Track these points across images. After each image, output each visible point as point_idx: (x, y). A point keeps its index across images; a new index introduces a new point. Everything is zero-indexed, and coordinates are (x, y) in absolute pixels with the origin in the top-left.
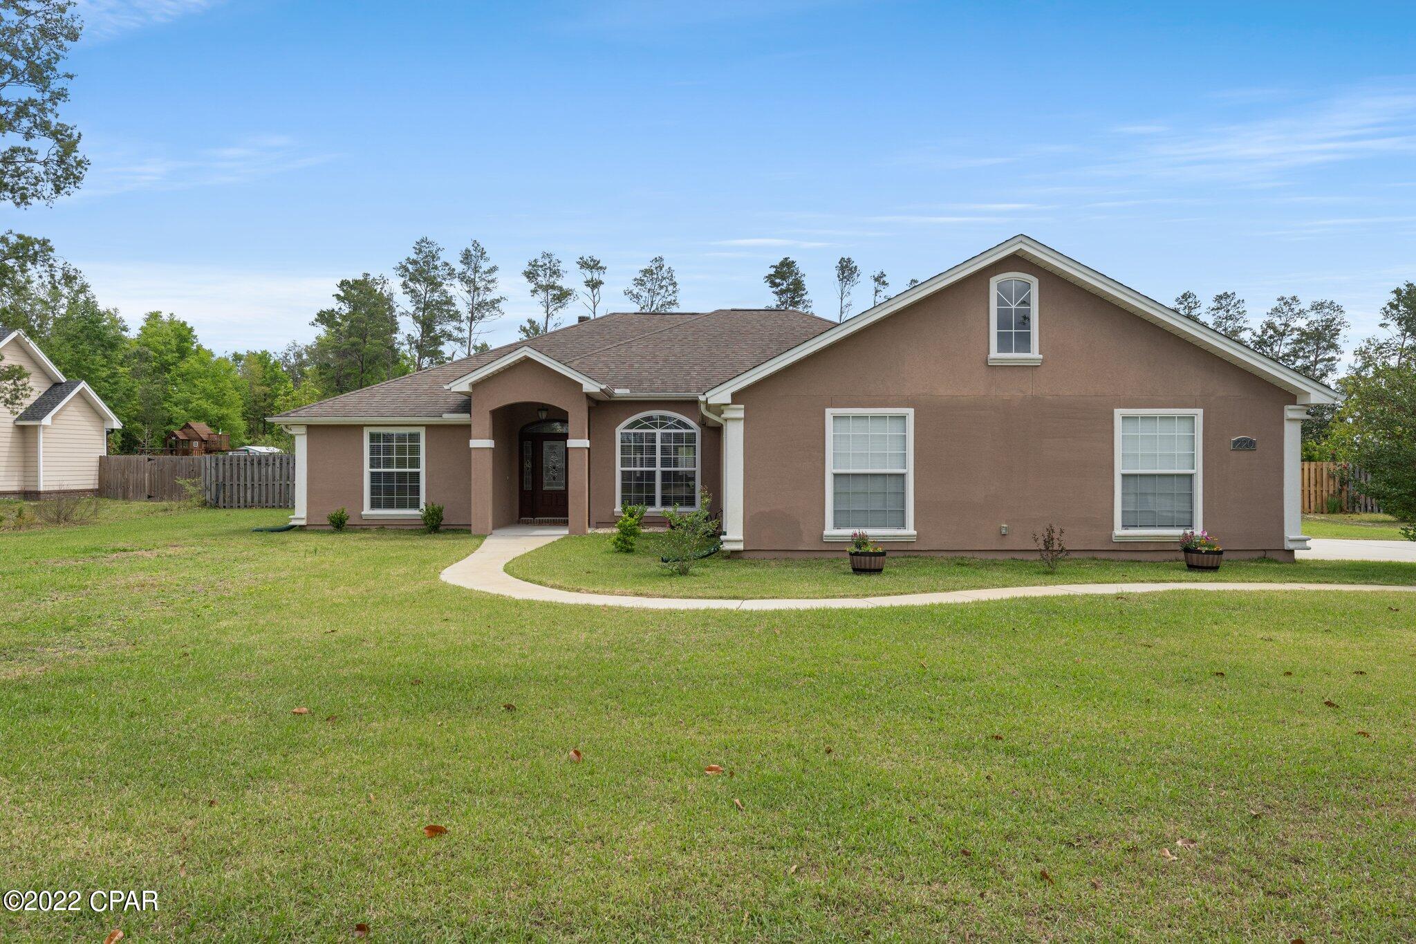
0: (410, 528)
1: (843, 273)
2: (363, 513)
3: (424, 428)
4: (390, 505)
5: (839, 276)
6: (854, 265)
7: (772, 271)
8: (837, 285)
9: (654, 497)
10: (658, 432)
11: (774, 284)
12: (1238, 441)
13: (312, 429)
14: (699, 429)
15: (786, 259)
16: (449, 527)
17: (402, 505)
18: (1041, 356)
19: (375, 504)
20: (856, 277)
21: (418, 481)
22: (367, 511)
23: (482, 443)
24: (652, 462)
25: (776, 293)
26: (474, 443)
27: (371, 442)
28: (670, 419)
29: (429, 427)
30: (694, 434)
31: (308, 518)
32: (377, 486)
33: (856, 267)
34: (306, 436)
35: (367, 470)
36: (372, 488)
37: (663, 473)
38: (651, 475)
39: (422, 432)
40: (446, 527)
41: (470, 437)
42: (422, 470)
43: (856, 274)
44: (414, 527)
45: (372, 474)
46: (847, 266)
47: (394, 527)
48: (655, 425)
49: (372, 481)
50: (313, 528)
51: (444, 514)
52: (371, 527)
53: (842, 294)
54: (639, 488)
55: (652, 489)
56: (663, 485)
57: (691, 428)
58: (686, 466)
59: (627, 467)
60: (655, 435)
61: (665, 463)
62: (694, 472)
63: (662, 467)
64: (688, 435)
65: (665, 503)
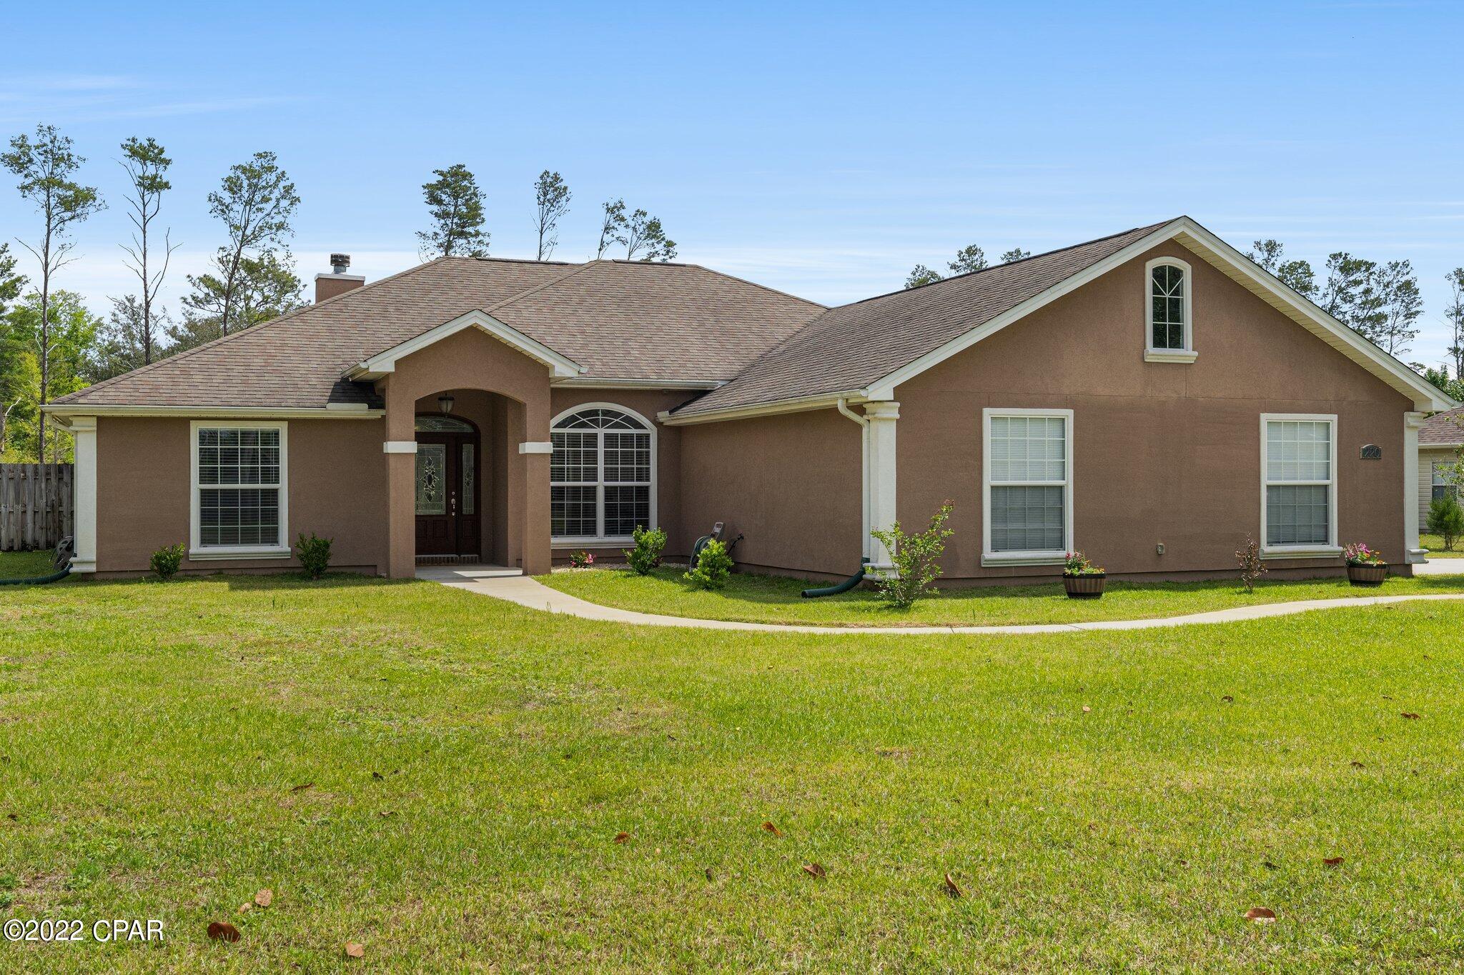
0: (263, 572)
1: (545, 195)
2: (189, 552)
3: (288, 423)
4: (230, 539)
5: (539, 198)
6: (563, 184)
7: (435, 179)
8: (535, 210)
9: (595, 522)
10: (601, 432)
11: (434, 200)
12: (1367, 449)
13: (104, 424)
14: (655, 429)
15: (460, 167)
17: (250, 538)
18: (1196, 353)
19: (207, 539)
20: (564, 203)
21: (276, 503)
22: (195, 548)
23: (401, 446)
24: (592, 475)
25: (436, 215)
26: (391, 447)
27: (201, 443)
28: (618, 415)
29: (293, 423)
30: (648, 436)
31: (98, 562)
32: (211, 511)
33: (565, 188)
34: (95, 435)
35: (196, 486)
36: (203, 512)
38: (591, 492)
39: (283, 429)
40: (337, 570)
41: (384, 438)
42: (283, 487)
43: (564, 198)
44: (270, 572)
45: (203, 492)
46: (552, 185)
47: (238, 572)
48: (596, 422)
49: (203, 503)
50: (105, 576)
51: (334, 551)
52: (202, 573)
53: (543, 225)
54: (575, 511)
55: (591, 511)
56: (607, 506)
57: (644, 428)
58: (637, 480)
59: (558, 480)
60: (595, 436)
61: (610, 475)
62: (647, 488)
63: (605, 480)
64: (639, 436)
65: (610, 530)
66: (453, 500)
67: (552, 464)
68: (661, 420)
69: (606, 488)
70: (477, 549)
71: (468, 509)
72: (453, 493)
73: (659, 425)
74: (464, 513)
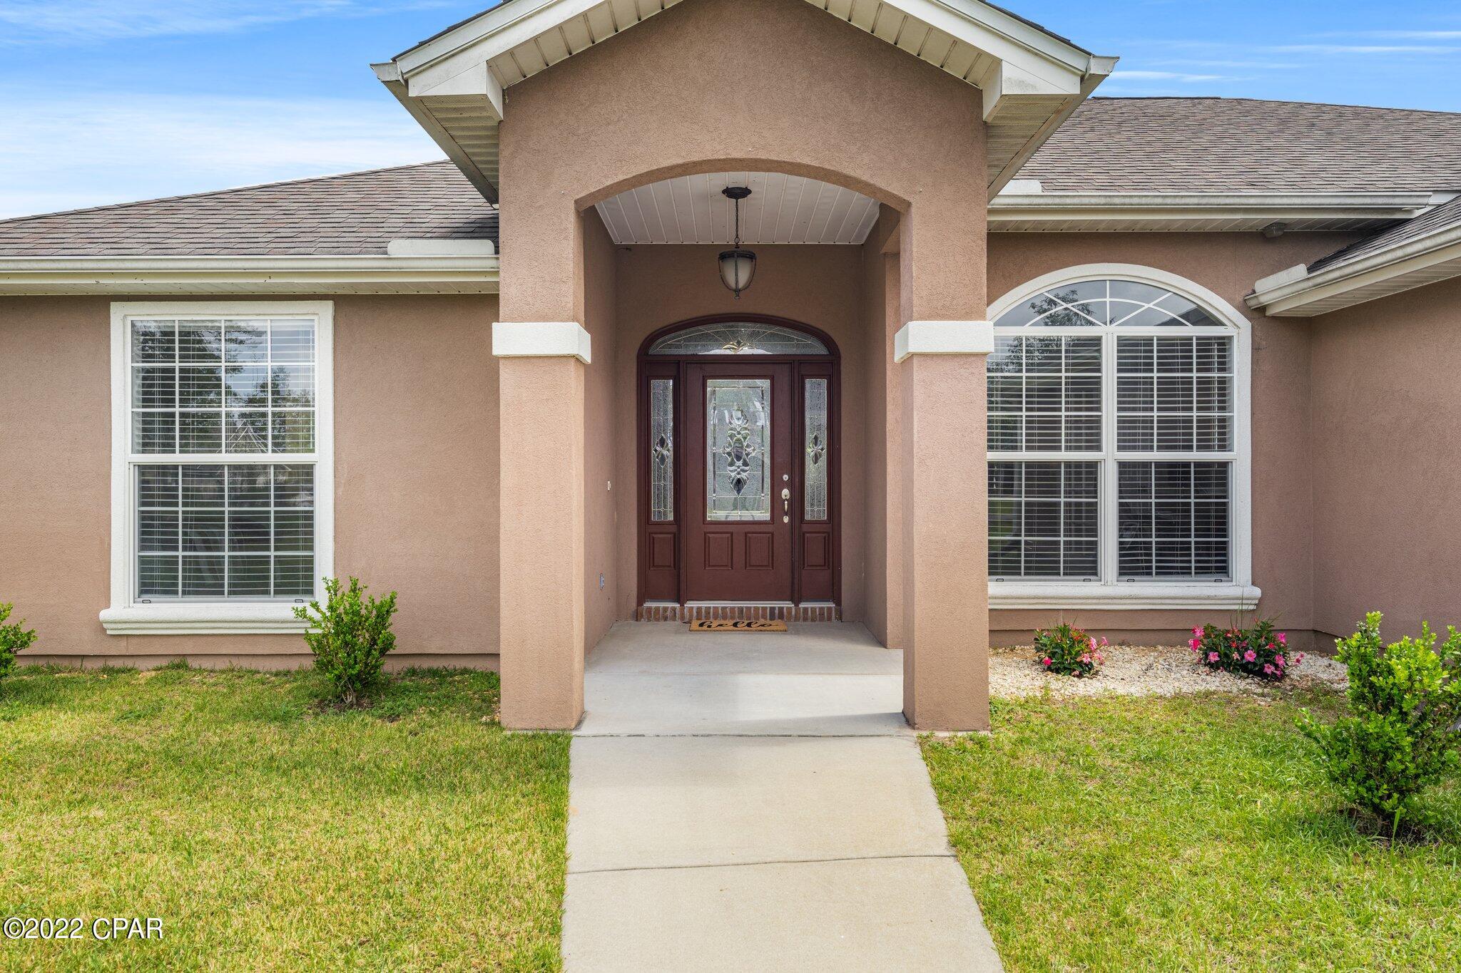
2: (104, 615)
3: (327, 309)
4: (203, 583)
9: (1094, 547)
10: (1109, 334)
14: (1245, 324)
16: (417, 663)
17: (249, 584)
19: (152, 582)
21: (308, 497)
22: (123, 606)
23: (542, 339)
24: (1089, 435)
28: (1148, 291)
29: (346, 305)
30: (1226, 342)
32: (162, 517)
35: (125, 458)
36: (144, 524)
37: (1125, 469)
38: (1085, 476)
40: (408, 664)
42: (322, 459)
45: (144, 472)
47: (221, 664)
48: (1099, 310)
51: (397, 625)
52: (139, 664)
54: (1043, 518)
55: (1086, 520)
56: (1124, 510)
57: (1217, 323)
58: (1200, 448)
59: (1004, 448)
60: (1096, 342)
61: (1130, 435)
62: (1224, 465)
63: (1120, 448)
64: (1204, 343)
65: (1132, 565)
66: (785, 493)
67: (990, 409)
68: (1264, 300)
69: (1122, 465)
70: (833, 592)
71: (815, 510)
72: (786, 477)
73: (1257, 313)
74: (808, 517)
